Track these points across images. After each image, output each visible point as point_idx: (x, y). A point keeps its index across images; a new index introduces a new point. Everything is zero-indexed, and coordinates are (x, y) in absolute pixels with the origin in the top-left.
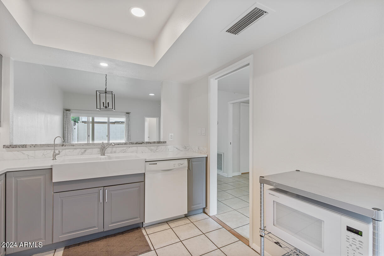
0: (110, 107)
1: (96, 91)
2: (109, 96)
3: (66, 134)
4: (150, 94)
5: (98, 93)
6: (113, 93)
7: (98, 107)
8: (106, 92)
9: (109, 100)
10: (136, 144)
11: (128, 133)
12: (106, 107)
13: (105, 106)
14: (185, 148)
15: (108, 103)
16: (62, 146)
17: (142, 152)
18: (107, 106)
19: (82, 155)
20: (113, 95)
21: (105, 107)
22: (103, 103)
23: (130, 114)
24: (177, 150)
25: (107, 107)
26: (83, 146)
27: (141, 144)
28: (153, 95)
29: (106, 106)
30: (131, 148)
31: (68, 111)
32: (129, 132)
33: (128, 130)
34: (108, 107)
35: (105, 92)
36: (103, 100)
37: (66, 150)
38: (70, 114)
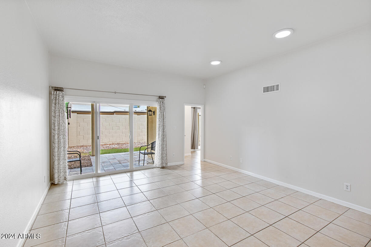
4: (213, 63)
23: (165, 99)
28: (219, 63)
31: (59, 90)
32: (164, 129)
33: (164, 126)
38: (63, 97)
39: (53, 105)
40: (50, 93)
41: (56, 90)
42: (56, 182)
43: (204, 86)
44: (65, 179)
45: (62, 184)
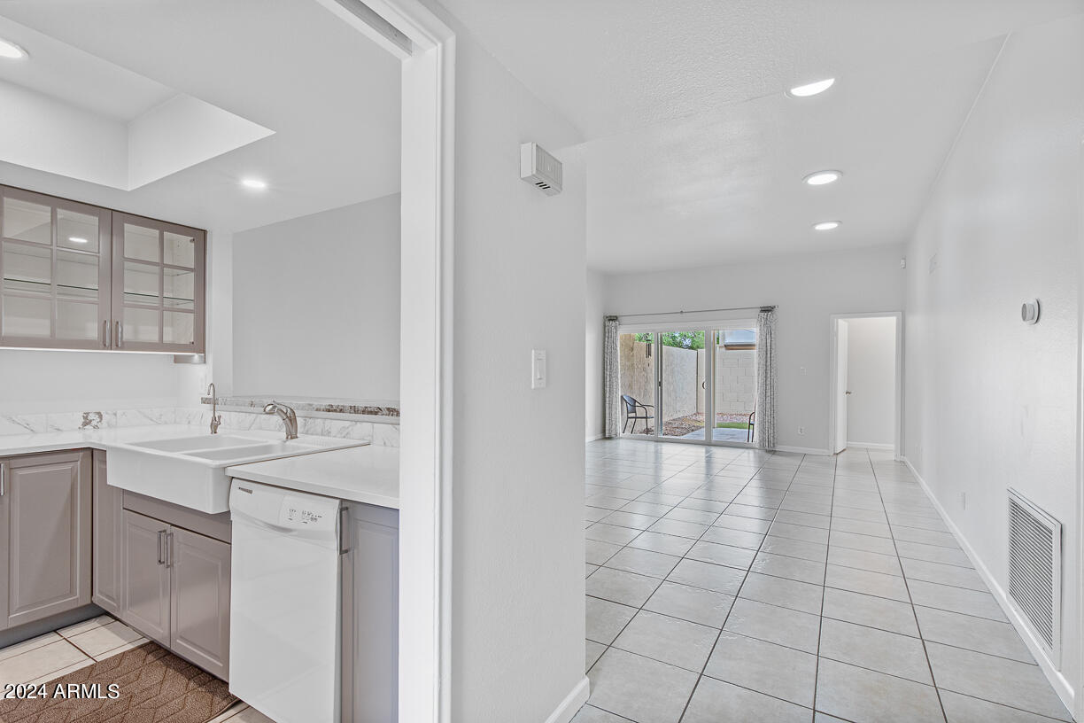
3: (608, 379)
4: (819, 228)
28: (835, 225)
38: (616, 328)
39: (606, 339)
40: (604, 323)
41: (609, 320)
42: (608, 436)
43: (903, 261)
44: (616, 434)
45: (614, 440)
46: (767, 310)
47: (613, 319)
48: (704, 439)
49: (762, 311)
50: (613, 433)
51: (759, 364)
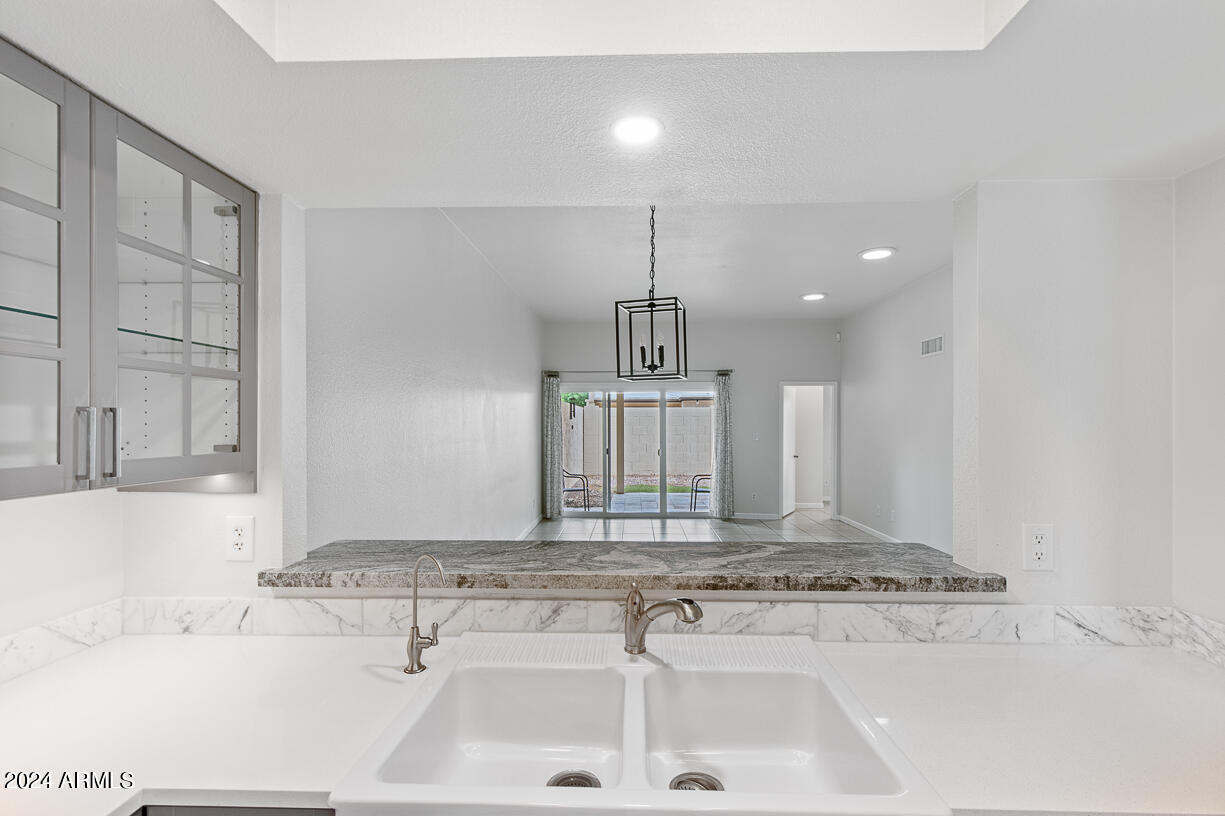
0: (670, 364)
1: (617, 303)
2: (664, 317)
3: (549, 448)
4: (807, 298)
5: (624, 312)
6: (680, 306)
7: (625, 367)
8: (652, 305)
9: (665, 338)
10: (812, 587)
11: (726, 444)
12: (653, 367)
13: (648, 362)
14: (1147, 626)
15: (661, 349)
16: (460, 585)
17: (847, 638)
18: (657, 362)
19: (541, 631)
20: (680, 313)
21: (650, 367)
22: (643, 349)
23: (732, 374)
24: (1079, 634)
25: (656, 367)
26: (545, 587)
27: (845, 588)
28: (821, 297)
29: (653, 361)
30: (779, 605)
31: (552, 376)
32: (726, 439)
33: (726, 432)
34: (662, 365)
35: (647, 303)
36: (642, 340)
37: (479, 603)
38: (558, 386)
39: (546, 399)
40: (543, 381)
41: (549, 376)
42: (549, 516)
43: (838, 336)
44: (559, 513)
45: (557, 520)
46: (724, 373)
47: (553, 375)
48: (658, 511)
49: (720, 375)
50: (556, 511)
51: (717, 430)
